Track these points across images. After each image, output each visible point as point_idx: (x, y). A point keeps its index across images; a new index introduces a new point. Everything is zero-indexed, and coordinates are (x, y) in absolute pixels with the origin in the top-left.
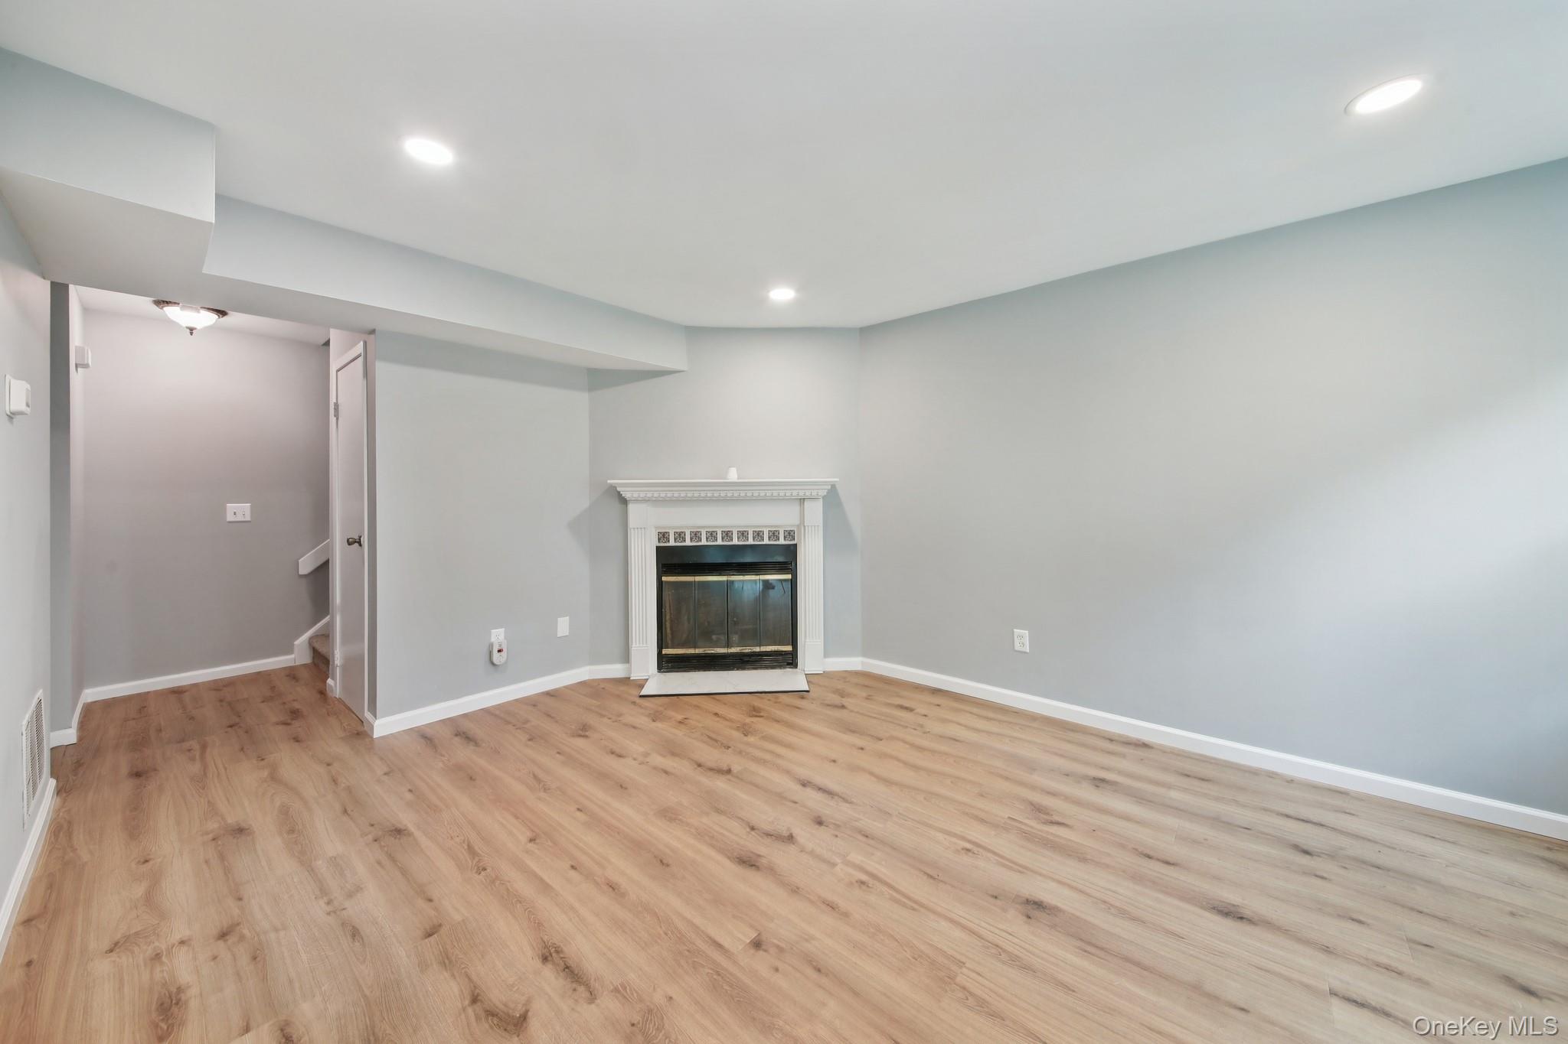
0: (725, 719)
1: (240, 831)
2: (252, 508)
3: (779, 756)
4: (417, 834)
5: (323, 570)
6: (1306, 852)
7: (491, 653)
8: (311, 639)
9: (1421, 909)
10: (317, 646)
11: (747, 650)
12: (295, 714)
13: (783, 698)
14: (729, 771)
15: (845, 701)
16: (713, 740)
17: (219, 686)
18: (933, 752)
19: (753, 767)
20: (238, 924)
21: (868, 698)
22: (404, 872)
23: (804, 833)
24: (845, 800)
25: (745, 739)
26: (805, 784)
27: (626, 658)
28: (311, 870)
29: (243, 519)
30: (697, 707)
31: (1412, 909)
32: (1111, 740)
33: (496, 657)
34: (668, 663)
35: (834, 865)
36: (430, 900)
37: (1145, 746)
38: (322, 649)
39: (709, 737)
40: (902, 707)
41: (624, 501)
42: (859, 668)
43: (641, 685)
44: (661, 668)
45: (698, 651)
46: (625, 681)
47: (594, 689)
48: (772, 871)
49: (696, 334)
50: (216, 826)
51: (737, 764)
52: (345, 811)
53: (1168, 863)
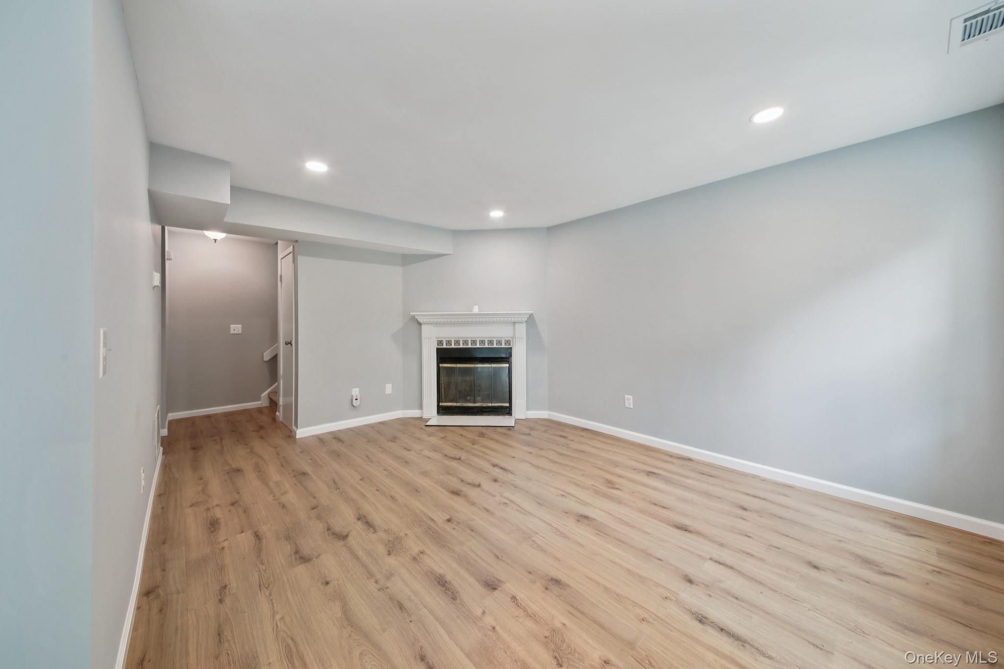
0: (465, 437)
1: (238, 470)
2: (242, 327)
3: (487, 454)
4: (312, 475)
5: (275, 358)
6: (745, 509)
7: (352, 400)
8: (269, 394)
9: (787, 534)
10: (271, 396)
11: (485, 405)
12: (261, 427)
13: (499, 429)
14: (459, 459)
15: (532, 433)
16: (456, 446)
17: (228, 415)
18: (567, 456)
19: (472, 458)
20: (238, 501)
21: (545, 431)
22: (305, 488)
23: (487, 485)
24: (512, 473)
25: (473, 446)
26: (494, 466)
27: (421, 407)
28: (267, 485)
29: (238, 333)
30: (453, 431)
31: (783, 535)
32: (671, 456)
33: (355, 402)
34: (442, 410)
35: (495, 496)
36: (315, 498)
37: (690, 460)
38: (274, 398)
39: (455, 445)
40: (561, 436)
41: (420, 324)
42: (546, 417)
43: (427, 420)
44: (438, 413)
45: (458, 404)
46: (421, 418)
47: (404, 422)
48: (466, 497)
49: (458, 234)
50: (228, 468)
51: (464, 456)
52: (282, 465)
53: (664, 507)
